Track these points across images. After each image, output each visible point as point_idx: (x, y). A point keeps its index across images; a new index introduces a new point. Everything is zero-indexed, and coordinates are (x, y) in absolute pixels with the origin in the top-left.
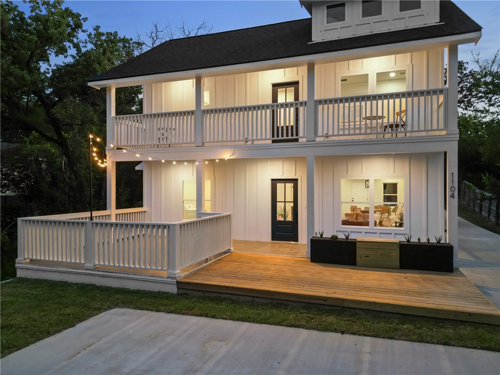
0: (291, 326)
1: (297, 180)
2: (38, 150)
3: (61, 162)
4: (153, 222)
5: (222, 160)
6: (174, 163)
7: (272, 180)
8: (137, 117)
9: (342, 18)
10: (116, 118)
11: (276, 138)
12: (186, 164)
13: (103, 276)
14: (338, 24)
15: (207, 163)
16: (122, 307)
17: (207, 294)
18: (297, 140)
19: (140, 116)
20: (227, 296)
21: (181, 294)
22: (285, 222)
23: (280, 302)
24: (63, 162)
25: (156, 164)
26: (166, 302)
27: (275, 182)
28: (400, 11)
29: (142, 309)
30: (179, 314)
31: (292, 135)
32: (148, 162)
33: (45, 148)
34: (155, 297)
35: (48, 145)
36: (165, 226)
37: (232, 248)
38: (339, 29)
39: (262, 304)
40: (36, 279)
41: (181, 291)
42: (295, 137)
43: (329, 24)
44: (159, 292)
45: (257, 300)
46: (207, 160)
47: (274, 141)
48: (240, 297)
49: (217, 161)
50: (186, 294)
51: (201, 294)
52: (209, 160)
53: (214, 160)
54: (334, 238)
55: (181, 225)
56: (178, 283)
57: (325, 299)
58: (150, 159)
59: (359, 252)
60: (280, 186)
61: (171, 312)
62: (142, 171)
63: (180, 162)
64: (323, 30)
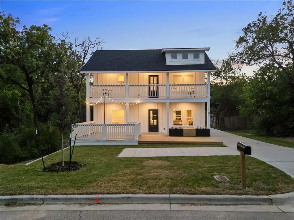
1: (158, 110)
9: (176, 58)
18: (158, 97)
22: (153, 125)
27: (150, 110)
28: (194, 58)
31: (156, 95)
36: (133, 125)
37: (141, 134)
38: (175, 61)
41: (139, 144)
42: (157, 96)
43: (172, 59)
46: (130, 103)
47: (149, 97)
49: (136, 103)
50: (141, 145)
54: (176, 128)
56: (138, 142)
59: (184, 132)
64: (169, 61)
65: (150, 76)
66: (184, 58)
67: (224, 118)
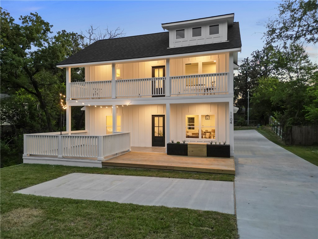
0: (149, 176)
1: (164, 115)
2: (24, 99)
3: (37, 106)
4: (91, 135)
5: (125, 106)
6: (101, 107)
7: (152, 115)
8: (82, 83)
9: (183, 37)
10: (71, 84)
11: (154, 95)
12: (107, 107)
13: (67, 161)
14: (182, 40)
15: (117, 107)
16: (77, 173)
17: (116, 167)
18: (164, 96)
19: (84, 83)
20: (125, 168)
21: (104, 168)
22: (159, 137)
23: (148, 169)
24: (38, 105)
25: (92, 107)
26: (97, 170)
27: (153, 117)
28: (210, 35)
29: (86, 173)
30: (102, 174)
32: (87, 106)
33: (28, 97)
34: (92, 169)
35: (30, 96)
36: (96, 137)
37: (130, 149)
38: (182, 42)
39: (140, 170)
40: (33, 164)
41: (104, 167)
42: (163, 94)
43: (177, 39)
44: (94, 167)
45: (138, 169)
46: (117, 106)
48: (131, 168)
49: (123, 106)
50: (106, 168)
51: (113, 167)
52: (119, 106)
53: (121, 106)
54: (178, 143)
55: (104, 137)
56: (102, 163)
57: (166, 167)
58: (89, 105)
59: (189, 149)
60: (156, 119)
61: (99, 174)
62: (84, 111)
63: (104, 106)
64: (174, 42)
65: (154, 68)
66: (194, 35)
67: (291, 127)
